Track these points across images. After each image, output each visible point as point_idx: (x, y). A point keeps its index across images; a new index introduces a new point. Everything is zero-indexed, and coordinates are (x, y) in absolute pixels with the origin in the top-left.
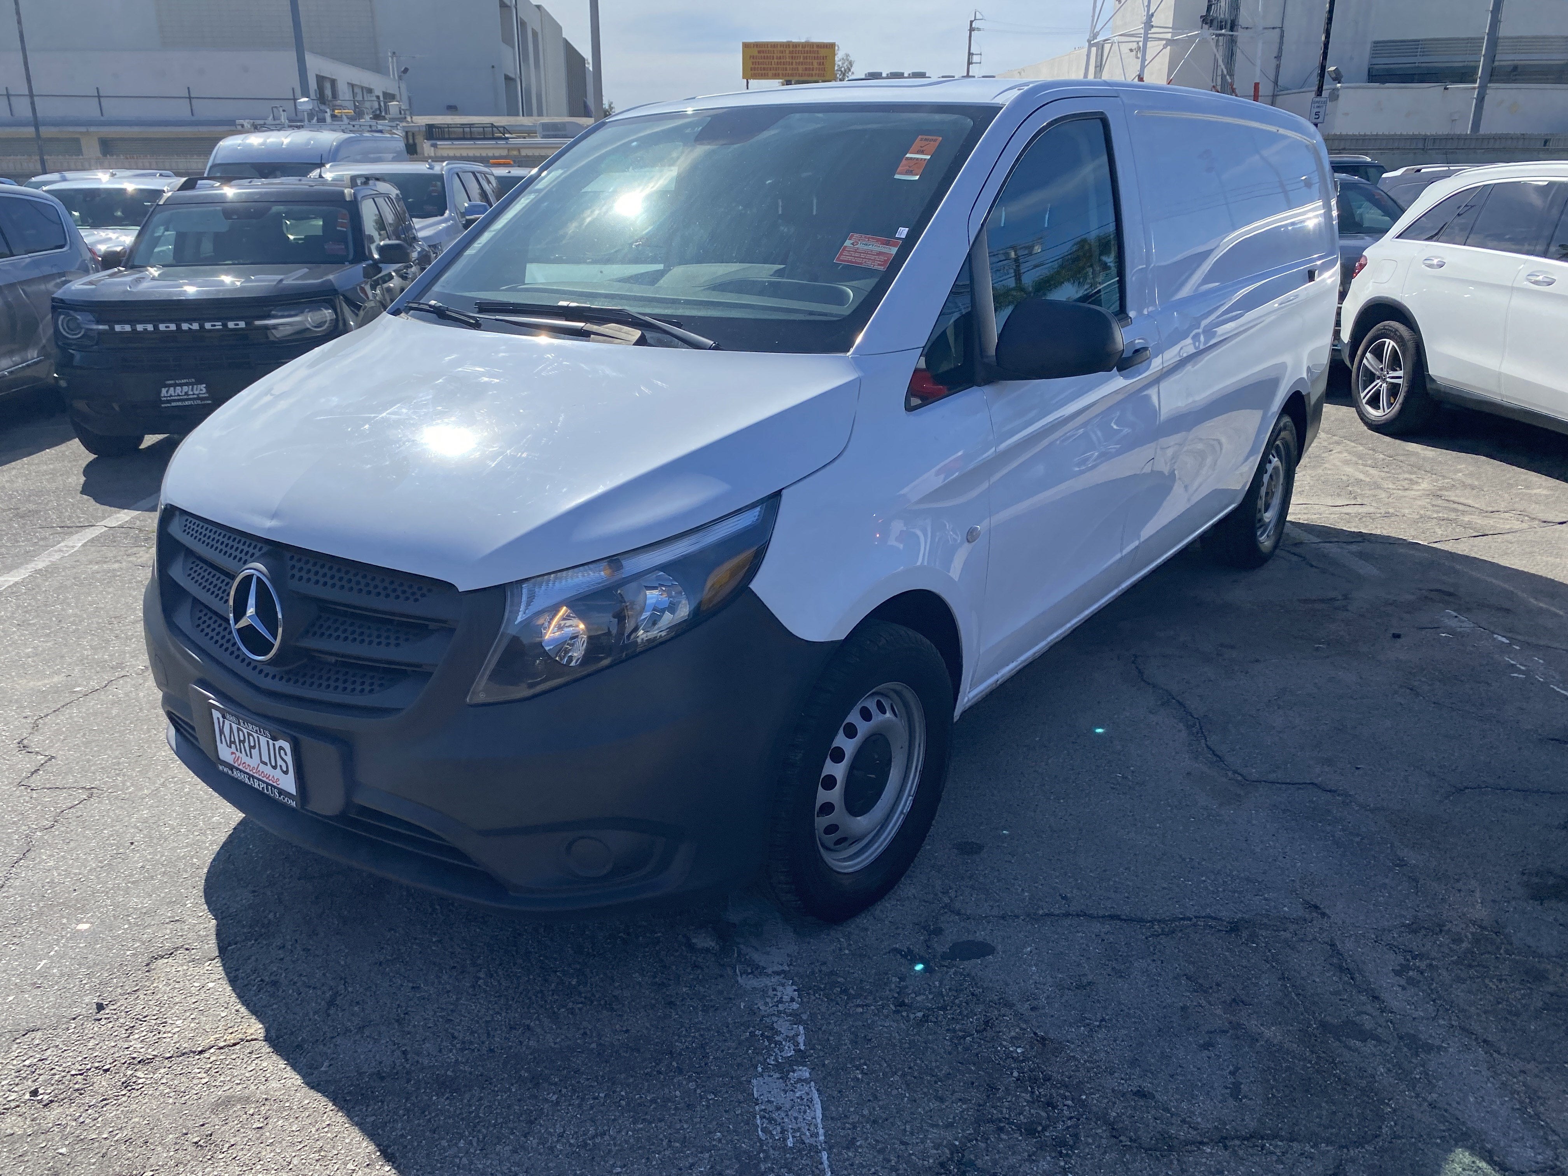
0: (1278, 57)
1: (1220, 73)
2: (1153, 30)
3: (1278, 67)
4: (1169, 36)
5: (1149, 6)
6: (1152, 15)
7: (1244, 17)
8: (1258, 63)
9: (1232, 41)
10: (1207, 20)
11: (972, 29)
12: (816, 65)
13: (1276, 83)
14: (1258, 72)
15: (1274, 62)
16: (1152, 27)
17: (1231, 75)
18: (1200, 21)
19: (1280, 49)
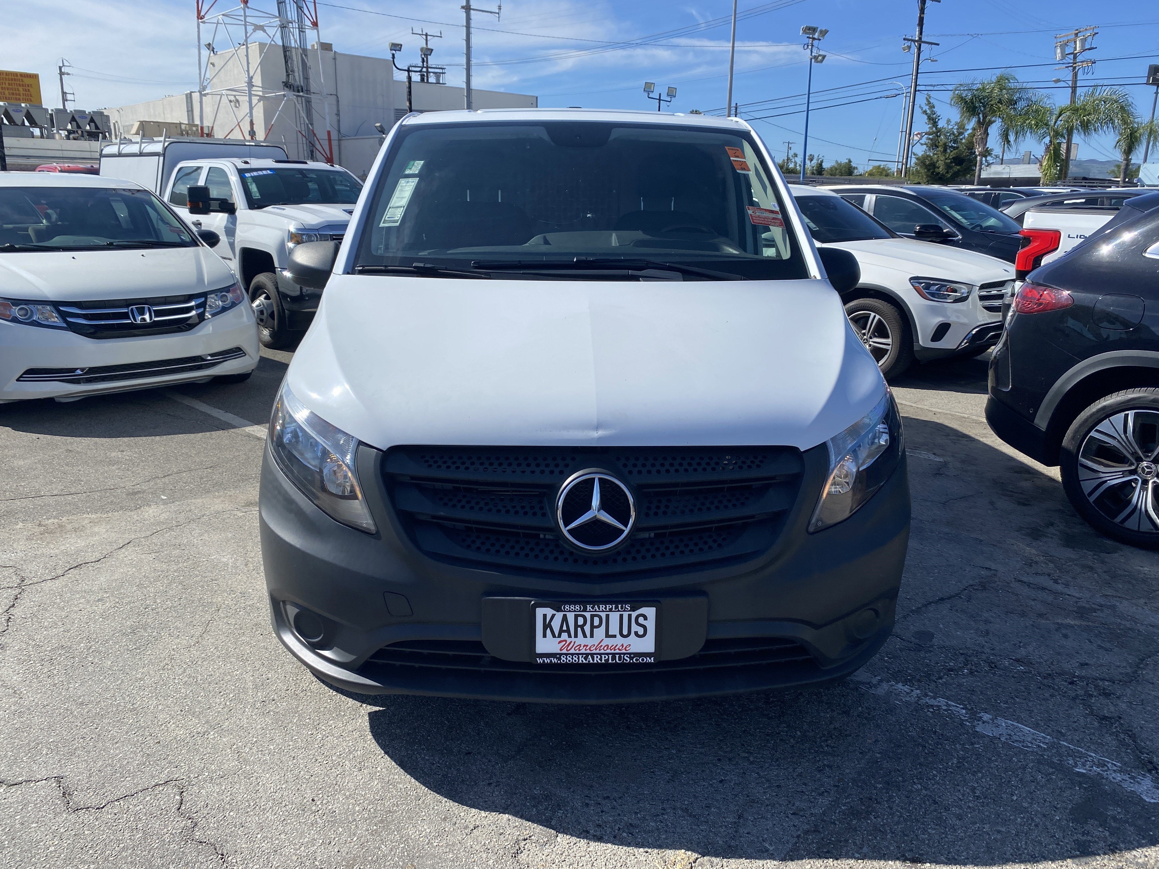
0: (338, 115)
1: (302, 122)
2: (254, 88)
3: (339, 121)
4: (261, 94)
5: (248, 71)
6: (252, 78)
7: (313, 87)
8: (328, 118)
9: (308, 102)
10: (287, 85)
11: (61, 74)
12: (22, 92)
13: (339, 131)
14: (328, 125)
15: (335, 118)
16: (253, 86)
17: (312, 124)
18: (282, 85)
19: (338, 111)
